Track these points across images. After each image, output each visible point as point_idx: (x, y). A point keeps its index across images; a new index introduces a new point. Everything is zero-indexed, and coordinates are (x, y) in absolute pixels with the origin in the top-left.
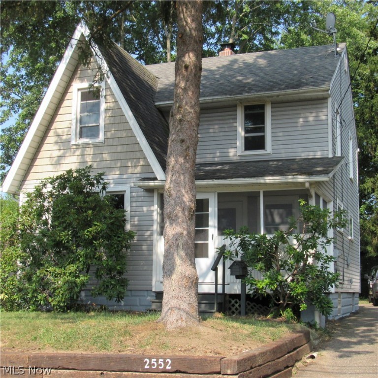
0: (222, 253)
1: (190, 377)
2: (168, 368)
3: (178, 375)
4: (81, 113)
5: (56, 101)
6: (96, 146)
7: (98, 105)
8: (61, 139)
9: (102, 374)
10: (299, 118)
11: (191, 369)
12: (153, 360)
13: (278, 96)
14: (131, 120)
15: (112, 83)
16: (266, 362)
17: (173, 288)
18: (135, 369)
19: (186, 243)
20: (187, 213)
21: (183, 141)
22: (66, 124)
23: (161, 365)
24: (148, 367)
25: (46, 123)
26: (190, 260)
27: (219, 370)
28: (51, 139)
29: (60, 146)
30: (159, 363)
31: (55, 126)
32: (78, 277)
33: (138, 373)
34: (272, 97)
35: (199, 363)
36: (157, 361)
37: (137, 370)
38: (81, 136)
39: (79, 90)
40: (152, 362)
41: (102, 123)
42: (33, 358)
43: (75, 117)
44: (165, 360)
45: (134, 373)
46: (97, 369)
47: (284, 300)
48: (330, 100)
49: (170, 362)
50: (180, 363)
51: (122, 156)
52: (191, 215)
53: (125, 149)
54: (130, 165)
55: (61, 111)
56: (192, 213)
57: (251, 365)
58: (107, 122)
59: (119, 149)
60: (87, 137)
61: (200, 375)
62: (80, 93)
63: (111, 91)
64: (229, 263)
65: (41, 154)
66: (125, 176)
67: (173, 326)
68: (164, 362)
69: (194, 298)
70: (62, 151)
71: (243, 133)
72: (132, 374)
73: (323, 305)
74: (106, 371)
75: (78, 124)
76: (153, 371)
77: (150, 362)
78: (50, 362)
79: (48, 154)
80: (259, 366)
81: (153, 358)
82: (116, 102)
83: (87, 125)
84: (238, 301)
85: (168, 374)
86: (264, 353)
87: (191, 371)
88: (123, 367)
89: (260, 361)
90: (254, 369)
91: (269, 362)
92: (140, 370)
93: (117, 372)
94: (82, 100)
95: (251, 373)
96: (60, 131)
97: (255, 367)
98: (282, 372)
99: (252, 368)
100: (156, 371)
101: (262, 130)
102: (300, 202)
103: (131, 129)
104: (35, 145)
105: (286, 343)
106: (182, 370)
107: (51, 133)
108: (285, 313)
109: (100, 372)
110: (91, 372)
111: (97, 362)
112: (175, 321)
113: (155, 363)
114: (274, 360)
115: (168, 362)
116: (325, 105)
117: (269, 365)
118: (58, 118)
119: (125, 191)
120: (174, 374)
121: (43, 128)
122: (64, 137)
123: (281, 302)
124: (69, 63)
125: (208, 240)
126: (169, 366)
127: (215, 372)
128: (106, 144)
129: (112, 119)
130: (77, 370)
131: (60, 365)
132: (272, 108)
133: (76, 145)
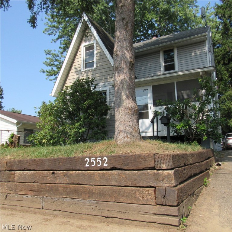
0: (156, 114)
1: (125, 173)
2: (105, 165)
3: (114, 172)
4: (85, 57)
5: (74, 52)
6: (92, 71)
7: (93, 52)
8: (77, 70)
9: (53, 173)
10: (192, 52)
11: (126, 166)
12: (92, 159)
13: (180, 42)
14: (108, 55)
15: (98, 39)
16: (195, 162)
17: (121, 115)
18: (78, 168)
19: (129, 85)
20: (128, 65)
21: (123, 19)
22: (79, 63)
23: (99, 163)
24: (88, 166)
25: (70, 63)
26: (132, 97)
27: (153, 166)
28: (73, 70)
29: (77, 73)
30: (98, 161)
31: (74, 64)
32: (81, 129)
33: (80, 172)
34: (177, 43)
35: (133, 159)
36: (96, 160)
37: (80, 169)
38: (86, 67)
39: (84, 46)
40: (92, 161)
41: (95, 60)
42: (9, 163)
43: (83, 59)
44: (102, 158)
45: (77, 172)
46: (50, 169)
47: (192, 136)
48: (207, 42)
49: (107, 159)
50: (116, 161)
51: (105, 74)
52: (132, 66)
53: (106, 70)
54: (109, 77)
55: (77, 57)
56: (132, 65)
57: (184, 162)
58: (97, 59)
59: (103, 71)
60: (89, 67)
61: (135, 171)
62: (85, 48)
63: (99, 44)
64: (159, 117)
65: (69, 78)
66: (107, 83)
67: (121, 142)
68: (102, 160)
69: (136, 123)
70: (78, 76)
71: (164, 64)
72: (76, 172)
73: (217, 136)
74: (56, 170)
75: (84, 62)
76: (92, 169)
77: (90, 160)
78: (19, 165)
79: (72, 77)
80: (191, 164)
81: (93, 157)
82: (101, 49)
83: (89, 62)
84: (166, 140)
85: (105, 172)
86: (193, 154)
87: (125, 168)
88: (69, 166)
89: (191, 161)
90: (187, 166)
91: (197, 163)
92: (82, 169)
93: (65, 171)
94: (86, 51)
95: (185, 169)
96: (77, 67)
97: (188, 165)
98: (205, 172)
99: (185, 165)
100: (95, 169)
101: (173, 61)
102: (199, 80)
103: (109, 60)
104: (66, 74)
105: (204, 152)
106: (118, 167)
107: (73, 68)
108: (193, 143)
109: (52, 172)
110: (46, 172)
111: (50, 163)
112: (123, 138)
113: (94, 162)
114: (199, 162)
115: (105, 160)
116: (205, 44)
117: (197, 165)
118: (76, 61)
119: (106, 90)
120: (110, 172)
121: (69, 66)
122: (79, 69)
123: (191, 137)
124: (78, 33)
125: (148, 110)
126: (106, 164)
127: (149, 168)
128: (97, 69)
129: (100, 57)
130: (36, 170)
131: (25, 167)
132: (177, 50)
133: (84, 71)
